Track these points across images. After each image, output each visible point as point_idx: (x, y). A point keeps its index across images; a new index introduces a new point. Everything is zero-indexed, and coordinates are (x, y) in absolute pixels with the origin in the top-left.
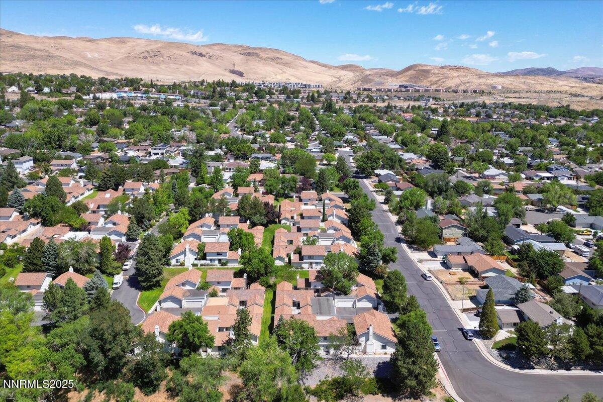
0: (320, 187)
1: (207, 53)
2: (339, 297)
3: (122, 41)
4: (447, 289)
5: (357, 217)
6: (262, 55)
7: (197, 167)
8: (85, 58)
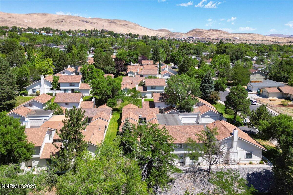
0: (155, 58)
1: (89, 21)
2: (183, 113)
3: (44, 15)
4: (274, 110)
5: (186, 67)
6: (118, 23)
7: (70, 48)
8: (23, 22)
